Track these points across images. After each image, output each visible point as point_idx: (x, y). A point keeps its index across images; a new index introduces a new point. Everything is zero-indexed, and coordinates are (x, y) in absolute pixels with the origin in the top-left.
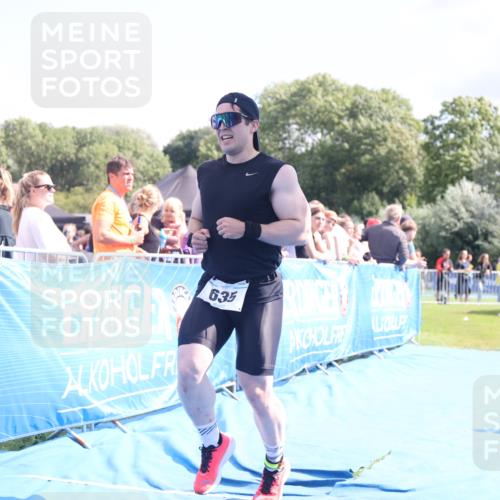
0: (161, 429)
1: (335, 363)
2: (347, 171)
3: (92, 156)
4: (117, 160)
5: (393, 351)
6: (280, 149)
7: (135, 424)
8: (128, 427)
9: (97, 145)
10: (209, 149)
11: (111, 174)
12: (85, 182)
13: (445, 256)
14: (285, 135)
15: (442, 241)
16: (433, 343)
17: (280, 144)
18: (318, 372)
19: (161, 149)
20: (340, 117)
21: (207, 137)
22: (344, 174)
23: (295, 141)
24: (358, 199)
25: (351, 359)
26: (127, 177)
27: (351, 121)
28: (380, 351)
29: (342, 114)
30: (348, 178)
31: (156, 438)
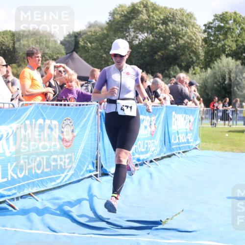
0: (57, 199)
1: (154, 161)
2: (162, 53)
4: (31, 49)
5: (186, 153)
7: (44, 196)
8: (38, 197)
10: (85, 42)
11: (28, 57)
13: (215, 100)
14: (127, 34)
15: (214, 92)
16: (208, 149)
18: (145, 165)
19: (59, 42)
20: (157, 24)
21: (83, 36)
22: (160, 56)
23: (133, 38)
24: (168, 70)
25: (163, 158)
26: (37, 58)
27: (164, 26)
28: (179, 153)
29: (158, 22)
30: (162, 58)
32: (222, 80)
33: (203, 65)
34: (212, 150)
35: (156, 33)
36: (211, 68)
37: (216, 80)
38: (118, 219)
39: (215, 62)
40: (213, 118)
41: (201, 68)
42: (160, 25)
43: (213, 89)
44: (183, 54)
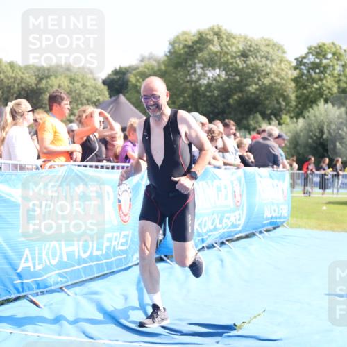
0: (96, 293)
1: (227, 242)
2: (239, 97)
3: (49, 86)
5: (270, 233)
6: (188, 81)
7: (77, 289)
8: (71, 292)
9: (53, 78)
10: (138, 81)
12: (44, 106)
13: (310, 161)
14: (192, 71)
15: (308, 149)
16: (300, 227)
17: (189, 78)
18: (215, 249)
19: (101, 81)
20: (234, 58)
21: (134, 72)
22: (236, 100)
23: (199, 76)
24: (247, 119)
25: (238, 239)
28: (260, 232)
29: (234, 55)
30: (240, 102)
31: (92, 300)
32: (319, 133)
33: (294, 113)
34: (305, 228)
35: (232, 69)
36: (304, 117)
37: (311, 134)
38: (177, 322)
39: (310, 109)
40: (306, 185)
41: (292, 118)
42: (237, 59)
43: (307, 145)
44: (267, 99)
